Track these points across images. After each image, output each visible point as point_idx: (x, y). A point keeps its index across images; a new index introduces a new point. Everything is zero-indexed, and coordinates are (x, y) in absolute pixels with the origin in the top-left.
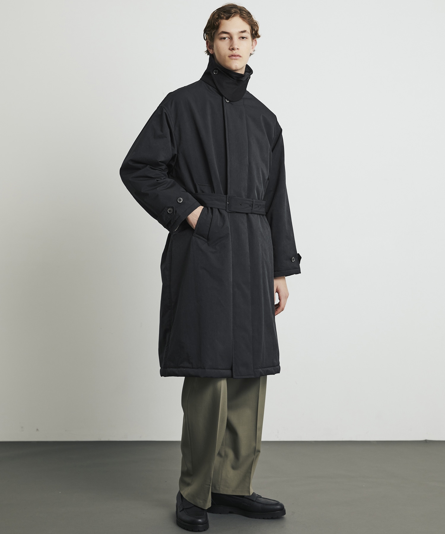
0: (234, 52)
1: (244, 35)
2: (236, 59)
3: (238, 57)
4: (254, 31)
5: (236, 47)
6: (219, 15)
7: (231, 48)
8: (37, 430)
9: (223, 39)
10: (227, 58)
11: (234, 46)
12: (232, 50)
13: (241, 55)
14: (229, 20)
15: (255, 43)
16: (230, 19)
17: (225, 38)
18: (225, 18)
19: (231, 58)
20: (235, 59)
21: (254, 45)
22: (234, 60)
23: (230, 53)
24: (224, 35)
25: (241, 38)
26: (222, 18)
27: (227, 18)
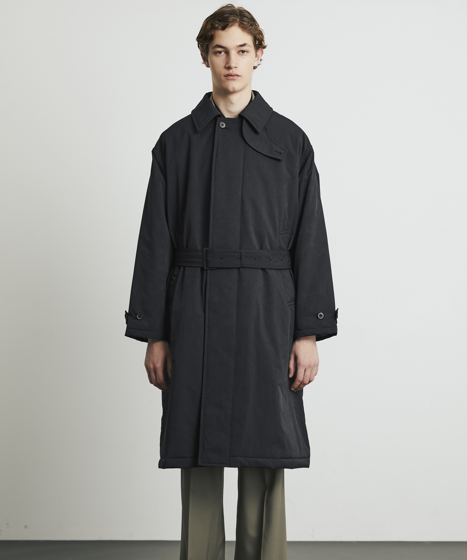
0: (231, 71)
1: (244, 48)
2: (234, 80)
3: (235, 77)
4: (257, 41)
5: (233, 65)
6: (212, 25)
7: (227, 66)
8: (26, 527)
9: (218, 54)
10: (223, 78)
11: (230, 65)
12: (228, 69)
13: (239, 74)
14: (225, 31)
15: (261, 54)
16: (227, 29)
17: (220, 52)
18: (220, 28)
19: (227, 78)
20: (232, 80)
21: (260, 56)
22: (230, 81)
23: (226, 72)
24: (219, 49)
25: (241, 52)
26: (217, 29)
27: (224, 28)
